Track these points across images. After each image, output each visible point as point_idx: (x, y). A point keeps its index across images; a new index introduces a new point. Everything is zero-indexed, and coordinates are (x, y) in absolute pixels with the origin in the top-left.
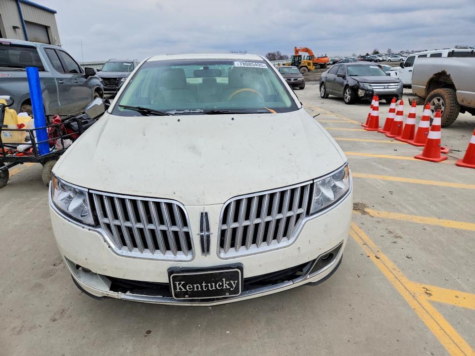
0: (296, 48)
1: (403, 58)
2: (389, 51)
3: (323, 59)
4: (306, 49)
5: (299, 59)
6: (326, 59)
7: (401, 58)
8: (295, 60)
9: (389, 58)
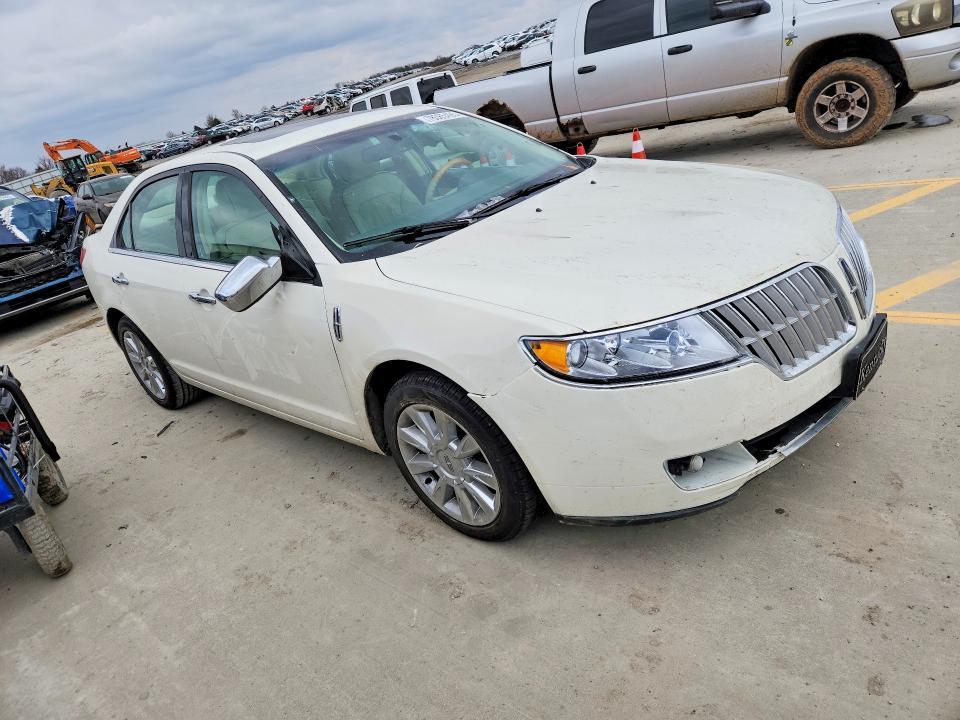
0: (46, 144)
1: (277, 119)
2: (236, 113)
3: (124, 154)
4: (74, 141)
5: (77, 165)
6: (131, 152)
7: (274, 120)
8: (70, 170)
9: (254, 125)
